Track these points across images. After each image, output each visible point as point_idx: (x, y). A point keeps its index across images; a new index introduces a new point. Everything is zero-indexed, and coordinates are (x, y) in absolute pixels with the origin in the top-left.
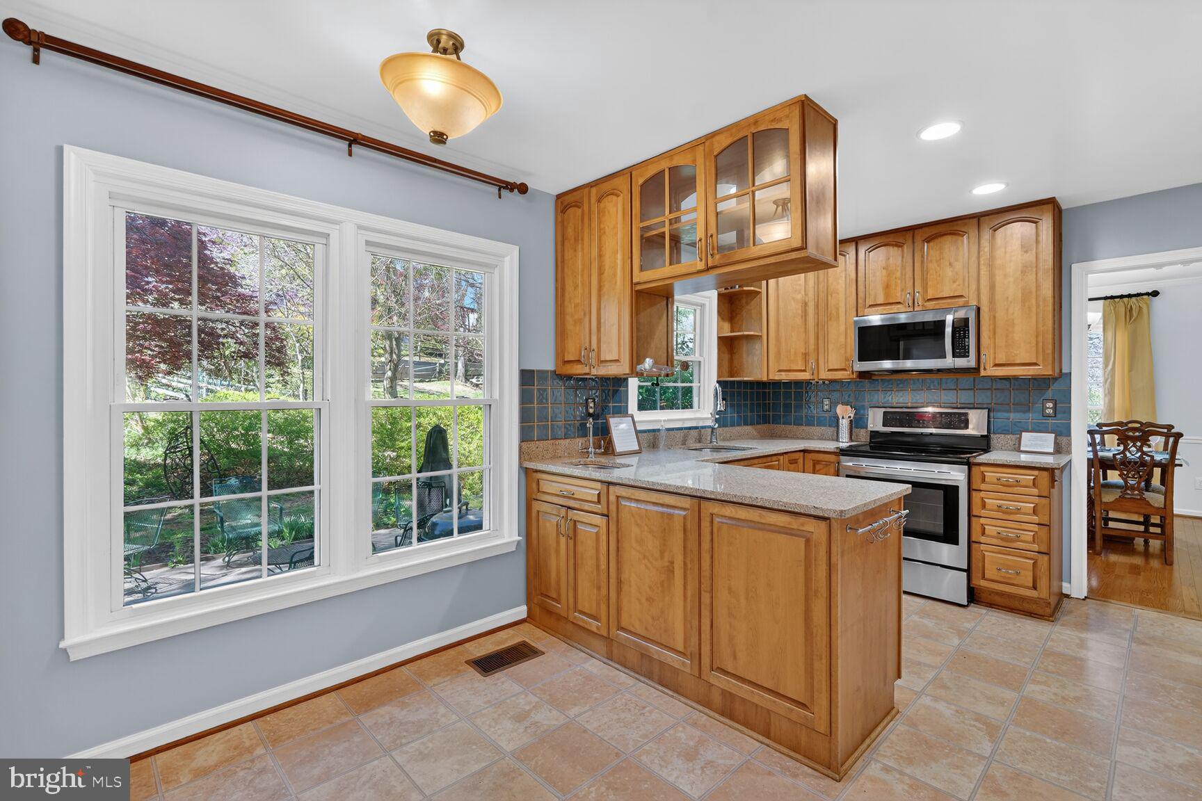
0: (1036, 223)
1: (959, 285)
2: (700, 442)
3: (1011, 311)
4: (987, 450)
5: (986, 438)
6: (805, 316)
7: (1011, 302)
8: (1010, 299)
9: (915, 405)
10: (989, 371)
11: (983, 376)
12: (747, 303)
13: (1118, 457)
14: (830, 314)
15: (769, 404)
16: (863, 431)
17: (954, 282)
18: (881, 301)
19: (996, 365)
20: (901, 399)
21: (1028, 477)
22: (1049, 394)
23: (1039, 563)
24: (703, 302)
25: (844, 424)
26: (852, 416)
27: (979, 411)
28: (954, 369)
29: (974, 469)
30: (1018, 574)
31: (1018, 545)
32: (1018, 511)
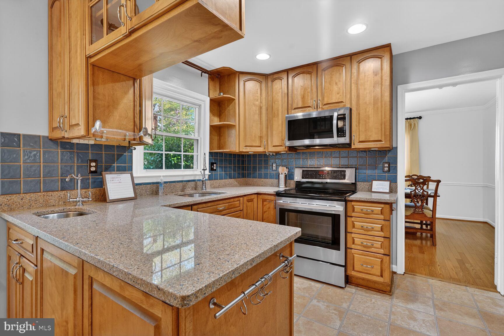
0: (381, 58)
1: (341, 95)
2: (196, 190)
3: (368, 110)
4: (354, 192)
5: (354, 184)
6: (261, 115)
7: (368, 105)
8: (367, 103)
9: (319, 166)
10: (356, 145)
11: (353, 149)
12: (228, 106)
13: (413, 192)
14: (274, 113)
15: (245, 166)
16: (293, 181)
17: (338, 94)
18: (300, 106)
19: (360, 142)
20: (312, 163)
21: (378, 208)
22: (386, 159)
23: (384, 261)
24: (201, 104)
25: (282, 177)
26: (287, 173)
27: (351, 169)
28: (338, 144)
29: (349, 203)
30: (372, 267)
31: (373, 250)
32: (373, 229)
